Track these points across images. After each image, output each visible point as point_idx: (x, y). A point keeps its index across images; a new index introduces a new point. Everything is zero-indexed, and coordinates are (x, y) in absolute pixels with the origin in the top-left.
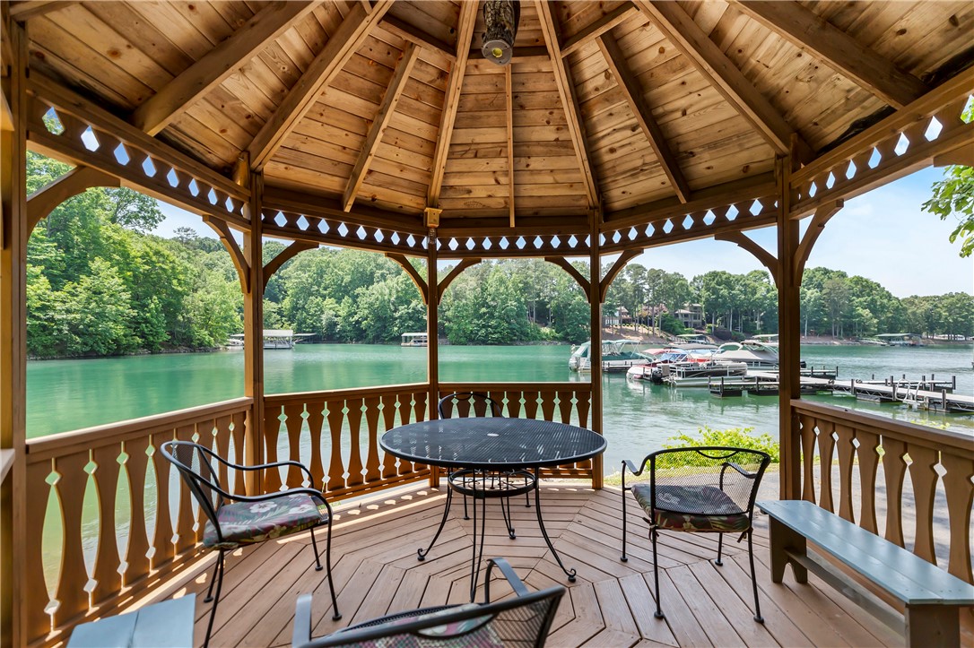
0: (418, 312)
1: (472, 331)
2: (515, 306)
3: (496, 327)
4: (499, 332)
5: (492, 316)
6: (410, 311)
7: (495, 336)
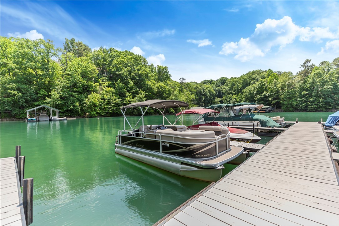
0: (267, 97)
1: (296, 105)
2: (330, 88)
3: (313, 102)
4: (315, 104)
5: (311, 96)
6: (262, 97)
7: (313, 107)
